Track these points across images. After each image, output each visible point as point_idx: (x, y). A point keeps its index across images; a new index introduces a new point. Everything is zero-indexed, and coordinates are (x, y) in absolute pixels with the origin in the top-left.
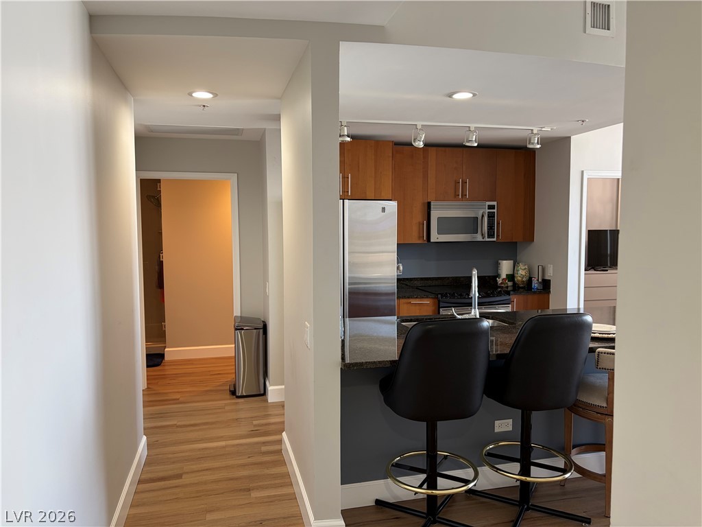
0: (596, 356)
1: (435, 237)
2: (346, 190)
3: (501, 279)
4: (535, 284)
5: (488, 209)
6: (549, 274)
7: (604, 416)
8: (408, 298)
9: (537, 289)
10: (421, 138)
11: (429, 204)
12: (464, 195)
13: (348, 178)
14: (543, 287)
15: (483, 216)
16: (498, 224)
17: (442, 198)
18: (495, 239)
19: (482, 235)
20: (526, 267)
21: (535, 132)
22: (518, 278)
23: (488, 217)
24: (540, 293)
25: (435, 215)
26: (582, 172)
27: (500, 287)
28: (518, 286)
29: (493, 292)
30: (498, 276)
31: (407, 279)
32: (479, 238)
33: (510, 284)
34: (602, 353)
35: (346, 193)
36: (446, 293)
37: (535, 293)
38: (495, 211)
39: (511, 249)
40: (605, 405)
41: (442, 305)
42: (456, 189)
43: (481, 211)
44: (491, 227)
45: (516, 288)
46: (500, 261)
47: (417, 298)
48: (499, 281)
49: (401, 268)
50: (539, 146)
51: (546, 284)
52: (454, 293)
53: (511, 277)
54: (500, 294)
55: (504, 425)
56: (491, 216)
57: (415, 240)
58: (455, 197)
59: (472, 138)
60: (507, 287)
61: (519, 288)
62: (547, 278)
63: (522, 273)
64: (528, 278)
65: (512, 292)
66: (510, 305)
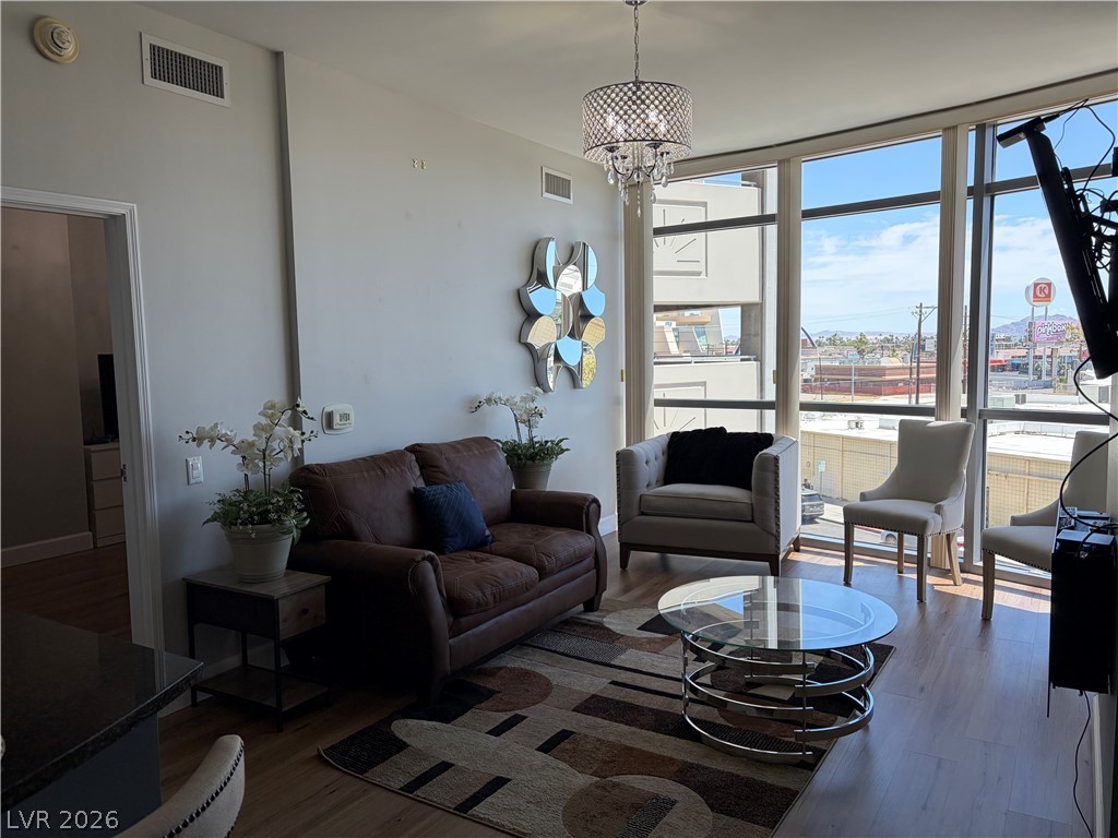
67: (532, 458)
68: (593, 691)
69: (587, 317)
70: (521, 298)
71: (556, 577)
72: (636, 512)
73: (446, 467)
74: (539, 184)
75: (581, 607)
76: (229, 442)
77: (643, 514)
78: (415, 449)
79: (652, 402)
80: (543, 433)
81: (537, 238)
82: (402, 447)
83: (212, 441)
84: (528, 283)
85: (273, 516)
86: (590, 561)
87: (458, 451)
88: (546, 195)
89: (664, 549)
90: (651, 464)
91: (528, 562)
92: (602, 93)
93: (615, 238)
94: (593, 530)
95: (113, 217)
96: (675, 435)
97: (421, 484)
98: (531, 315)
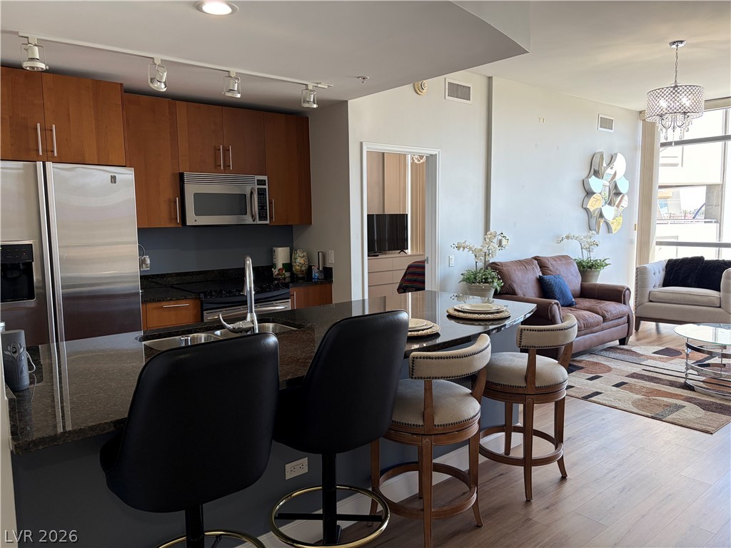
0: (411, 362)
1: (192, 219)
2: (49, 149)
3: (277, 270)
4: (316, 274)
5: (258, 184)
6: (331, 261)
7: (420, 437)
8: (159, 301)
9: (318, 279)
10: (162, 77)
11: (181, 175)
12: (227, 166)
13: (52, 130)
14: (325, 276)
15: (252, 193)
16: (270, 203)
17: (198, 168)
18: (268, 222)
19: (253, 216)
20: (305, 254)
21: (310, 87)
22: (297, 268)
23: (259, 194)
24: (322, 283)
25: (191, 190)
26: (361, 143)
27: (276, 279)
28: (297, 277)
29: (269, 285)
30: (274, 266)
31: (158, 275)
32: (248, 220)
33: (287, 274)
34: (417, 358)
35: (49, 154)
36: (211, 292)
37: (316, 283)
38: (266, 187)
39: (286, 233)
40: (421, 423)
41: (205, 306)
42: (216, 158)
43: (249, 185)
44: (262, 207)
45: (295, 279)
46: (275, 249)
47: (171, 300)
48: (275, 272)
49: (148, 261)
50: (315, 106)
51: (328, 273)
52: (221, 290)
53: (288, 266)
54: (277, 287)
55: (298, 467)
56: (261, 193)
57: (164, 223)
58: (215, 168)
59: (234, 86)
60: (285, 279)
61: (298, 278)
62: (328, 266)
63: (300, 261)
64: (307, 266)
65: (291, 284)
66: (290, 300)
67: (590, 268)
68: (633, 371)
69: (618, 194)
70: (584, 184)
71: (610, 322)
72: (647, 300)
73: (551, 268)
74: (596, 123)
75: (617, 342)
76: (470, 249)
77: (651, 301)
78: (535, 258)
79: (655, 243)
80: (596, 255)
81: (593, 153)
82: (530, 257)
83: (464, 248)
84: (588, 176)
85: (490, 280)
86: (625, 319)
87: (556, 261)
88: (600, 129)
89: (657, 320)
90: (656, 275)
91: (598, 313)
92: (659, 91)
93: (636, 149)
94: (627, 303)
95: (431, 155)
96: (670, 261)
97: (541, 275)
98: (589, 193)
